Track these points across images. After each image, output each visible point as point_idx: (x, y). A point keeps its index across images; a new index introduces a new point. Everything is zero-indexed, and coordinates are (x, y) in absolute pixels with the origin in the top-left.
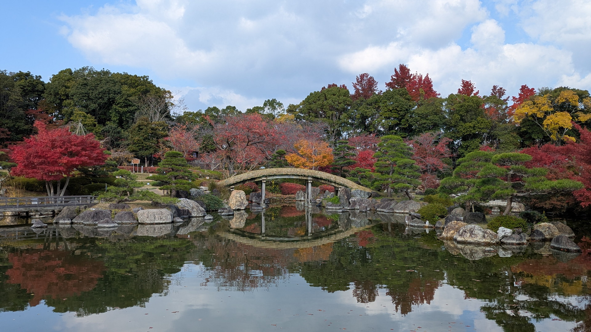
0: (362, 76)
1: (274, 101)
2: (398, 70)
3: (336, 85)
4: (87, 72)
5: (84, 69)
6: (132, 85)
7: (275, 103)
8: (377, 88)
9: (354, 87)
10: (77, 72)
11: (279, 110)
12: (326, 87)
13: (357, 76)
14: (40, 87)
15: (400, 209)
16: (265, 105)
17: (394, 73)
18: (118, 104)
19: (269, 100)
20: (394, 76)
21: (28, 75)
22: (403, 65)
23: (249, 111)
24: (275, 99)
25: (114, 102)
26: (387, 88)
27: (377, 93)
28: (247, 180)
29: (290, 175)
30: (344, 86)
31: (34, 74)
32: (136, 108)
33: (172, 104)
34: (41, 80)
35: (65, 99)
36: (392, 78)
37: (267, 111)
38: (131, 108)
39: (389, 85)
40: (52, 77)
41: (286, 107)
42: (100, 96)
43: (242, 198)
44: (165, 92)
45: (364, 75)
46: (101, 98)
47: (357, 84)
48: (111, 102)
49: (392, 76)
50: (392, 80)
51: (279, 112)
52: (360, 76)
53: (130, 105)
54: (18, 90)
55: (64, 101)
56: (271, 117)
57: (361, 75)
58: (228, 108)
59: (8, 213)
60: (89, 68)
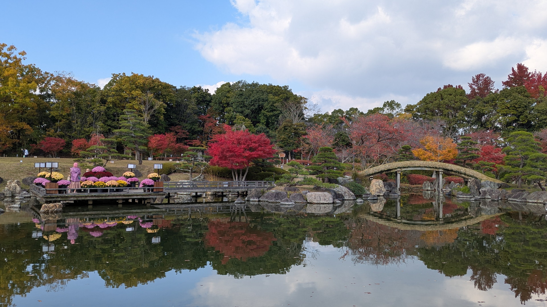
0: (478, 77)
1: (393, 102)
2: (516, 69)
3: (452, 86)
4: (241, 84)
5: (239, 82)
6: (275, 94)
7: (394, 103)
8: (493, 87)
9: (470, 87)
10: (234, 85)
11: (397, 110)
12: (442, 88)
13: (473, 77)
14: (208, 98)
15: (533, 199)
16: (385, 105)
17: (511, 72)
18: (266, 109)
19: (388, 102)
20: (511, 75)
21: (199, 88)
22: (521, 64)
23: (370, 112)
24: (394, 101)
25: (262, 108)
26: (504, 87)
27: (493, 92)
28: (384, 171)
29: (423, 167)
30: (459, 86)
31: (204, 88)
32: (279, 112)
33: (306, 108)
34: (209, 92)
35: (227, 107)
36: (509, 77)
37: (386, 111)
38: (276, 113)
39: (505, 83)
40: (216, 89)
41: (404, 107)
42: (252, 103)
43: (381, 186)
44: (301, 98)
45: (479, 75)
46: (253, 105)
47: (473, 84)
48: (261, 108)
49: (509, 76)
50: (509, 79)
51: (397, 112)
52: (476, 77)
53: (275, 110)
54: (194, 100)
55: (226, 108)
56: (390, 116)
57: (477, 75)
58: (351, 109)
59: (208, 192)
60: (243, 81)
